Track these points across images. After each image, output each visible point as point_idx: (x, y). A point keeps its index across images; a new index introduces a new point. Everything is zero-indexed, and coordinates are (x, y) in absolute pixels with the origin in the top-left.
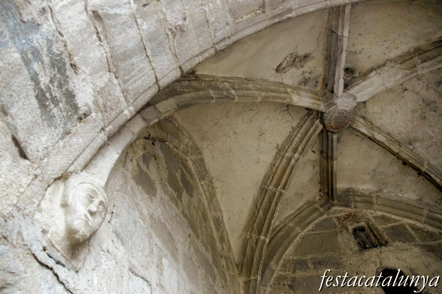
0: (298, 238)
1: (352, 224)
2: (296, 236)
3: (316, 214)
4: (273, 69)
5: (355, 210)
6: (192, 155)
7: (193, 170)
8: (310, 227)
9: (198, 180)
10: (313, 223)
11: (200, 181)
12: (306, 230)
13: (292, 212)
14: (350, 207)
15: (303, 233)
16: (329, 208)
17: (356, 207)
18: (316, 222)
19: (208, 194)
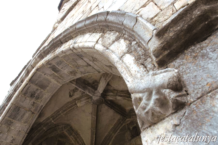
0: (113, 138)
1: (131, 126)
2: (112, 137)
3: (120, 125)
4: (68, 98)
5: (133, 119)
6: (65, 129)
7: (67, 134)
8: (118, 131)
9: (69, 136)
10: (119, 129)
11: (70, 136)
12: (116, 133)
13: (112, 126)
14: (131, 118)
15: (115, 135)
16: (125, 121)
17: (133, 118)
18: (120, 128)
19: (74, 139)
